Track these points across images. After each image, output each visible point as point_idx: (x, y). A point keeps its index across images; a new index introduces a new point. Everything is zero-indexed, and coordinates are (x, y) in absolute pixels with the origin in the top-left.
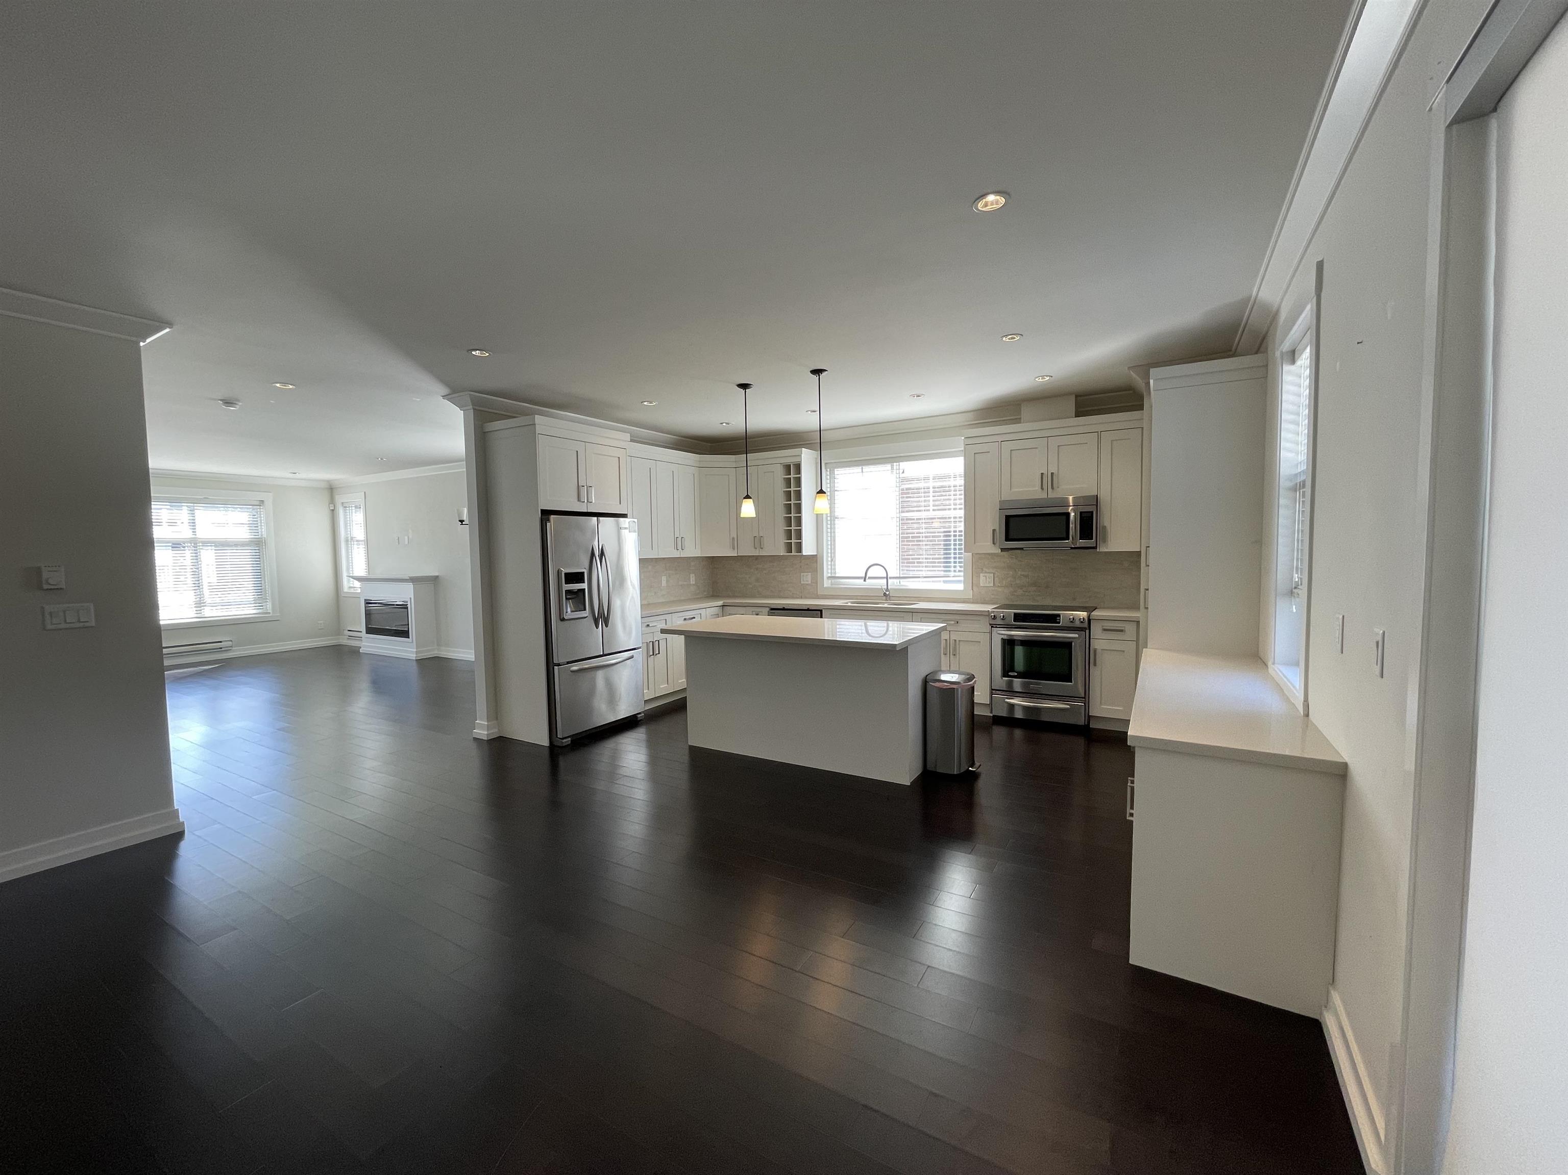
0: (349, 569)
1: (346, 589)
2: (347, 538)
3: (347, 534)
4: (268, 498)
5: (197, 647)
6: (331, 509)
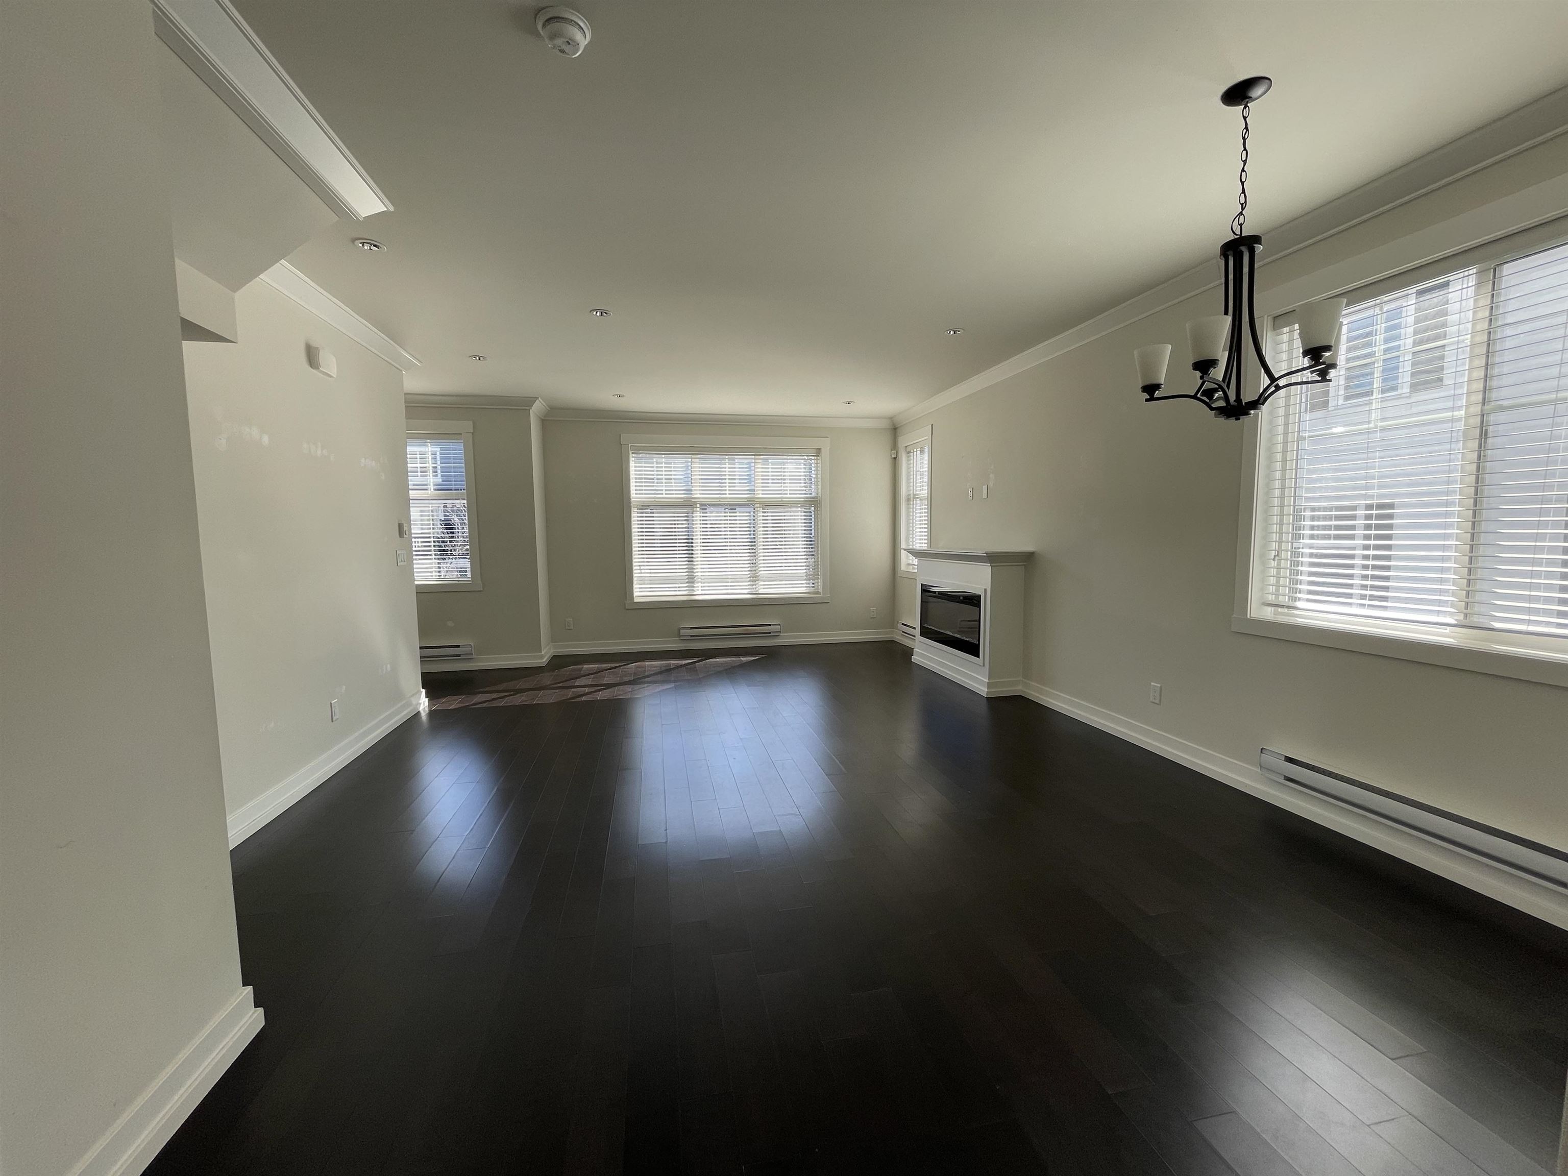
0: (909, 539)
1: (903, 567)
2: (909, 495)
3: (909, 491)
4: (825, 445)
5: (747, 629)
6: (893, 456)
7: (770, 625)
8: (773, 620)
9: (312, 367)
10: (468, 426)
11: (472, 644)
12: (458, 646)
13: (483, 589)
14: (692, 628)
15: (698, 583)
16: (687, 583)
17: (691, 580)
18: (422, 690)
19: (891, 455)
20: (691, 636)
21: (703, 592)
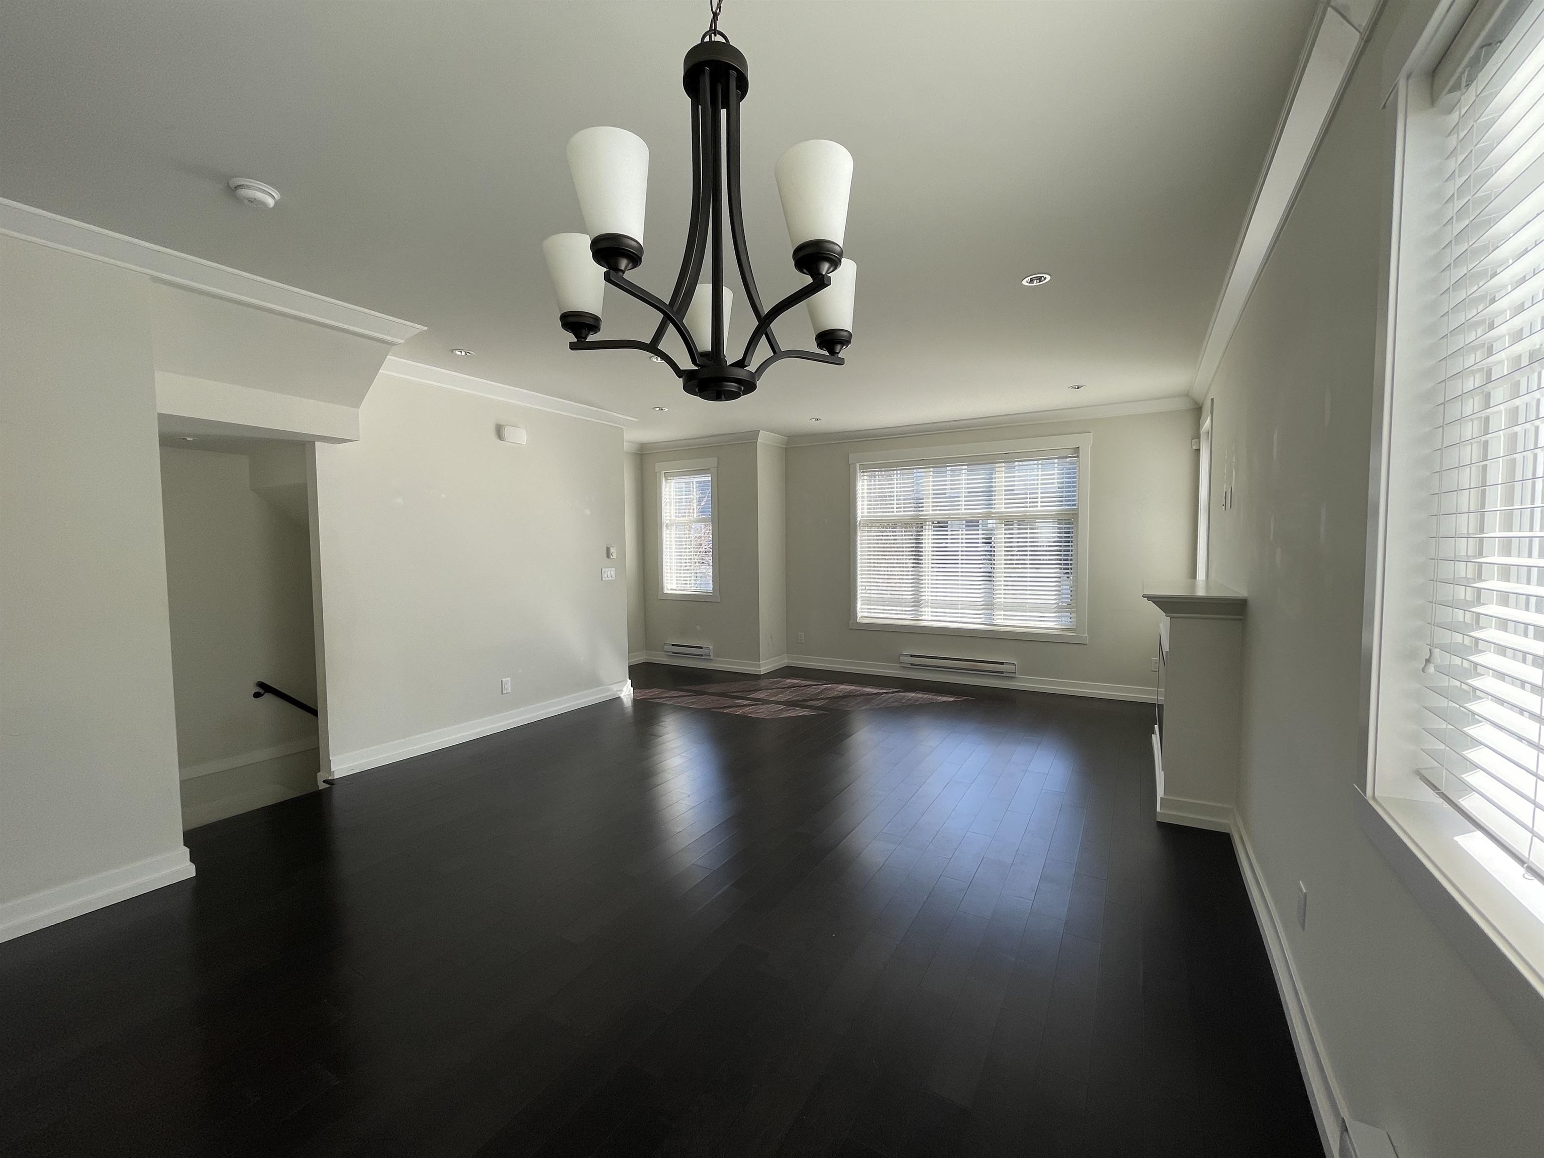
4: (1086, 442)
5: (974, 665)
6: (1194, 448)
7: (1002, 663)
8: (1009, 659)
9: (501, 440)
10: (712, 462)
11: (711, 647)
12: (701, 648)
13: (721, 600)
14: (912, 656)
15: (925, 607)
16: (912, 606)
17: (917, 603)
18: (628, 680)
19: (1192, 447)
20: (912, 665)
21: (930, 618)
